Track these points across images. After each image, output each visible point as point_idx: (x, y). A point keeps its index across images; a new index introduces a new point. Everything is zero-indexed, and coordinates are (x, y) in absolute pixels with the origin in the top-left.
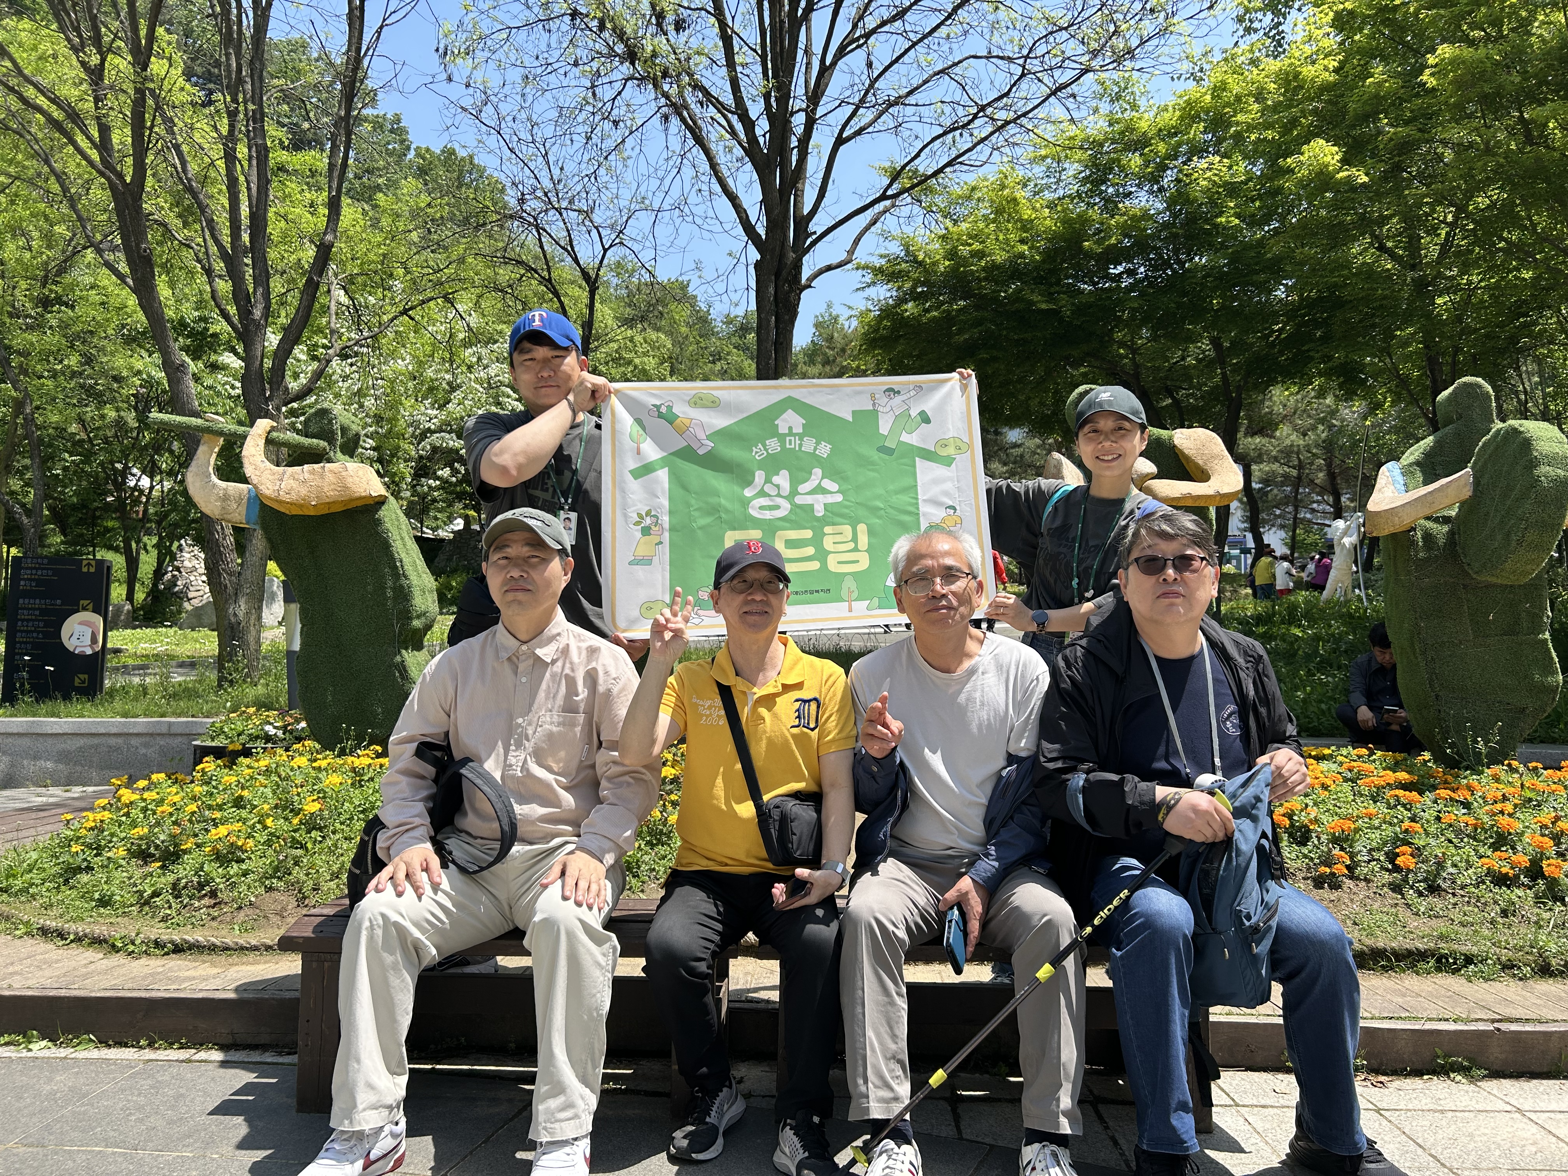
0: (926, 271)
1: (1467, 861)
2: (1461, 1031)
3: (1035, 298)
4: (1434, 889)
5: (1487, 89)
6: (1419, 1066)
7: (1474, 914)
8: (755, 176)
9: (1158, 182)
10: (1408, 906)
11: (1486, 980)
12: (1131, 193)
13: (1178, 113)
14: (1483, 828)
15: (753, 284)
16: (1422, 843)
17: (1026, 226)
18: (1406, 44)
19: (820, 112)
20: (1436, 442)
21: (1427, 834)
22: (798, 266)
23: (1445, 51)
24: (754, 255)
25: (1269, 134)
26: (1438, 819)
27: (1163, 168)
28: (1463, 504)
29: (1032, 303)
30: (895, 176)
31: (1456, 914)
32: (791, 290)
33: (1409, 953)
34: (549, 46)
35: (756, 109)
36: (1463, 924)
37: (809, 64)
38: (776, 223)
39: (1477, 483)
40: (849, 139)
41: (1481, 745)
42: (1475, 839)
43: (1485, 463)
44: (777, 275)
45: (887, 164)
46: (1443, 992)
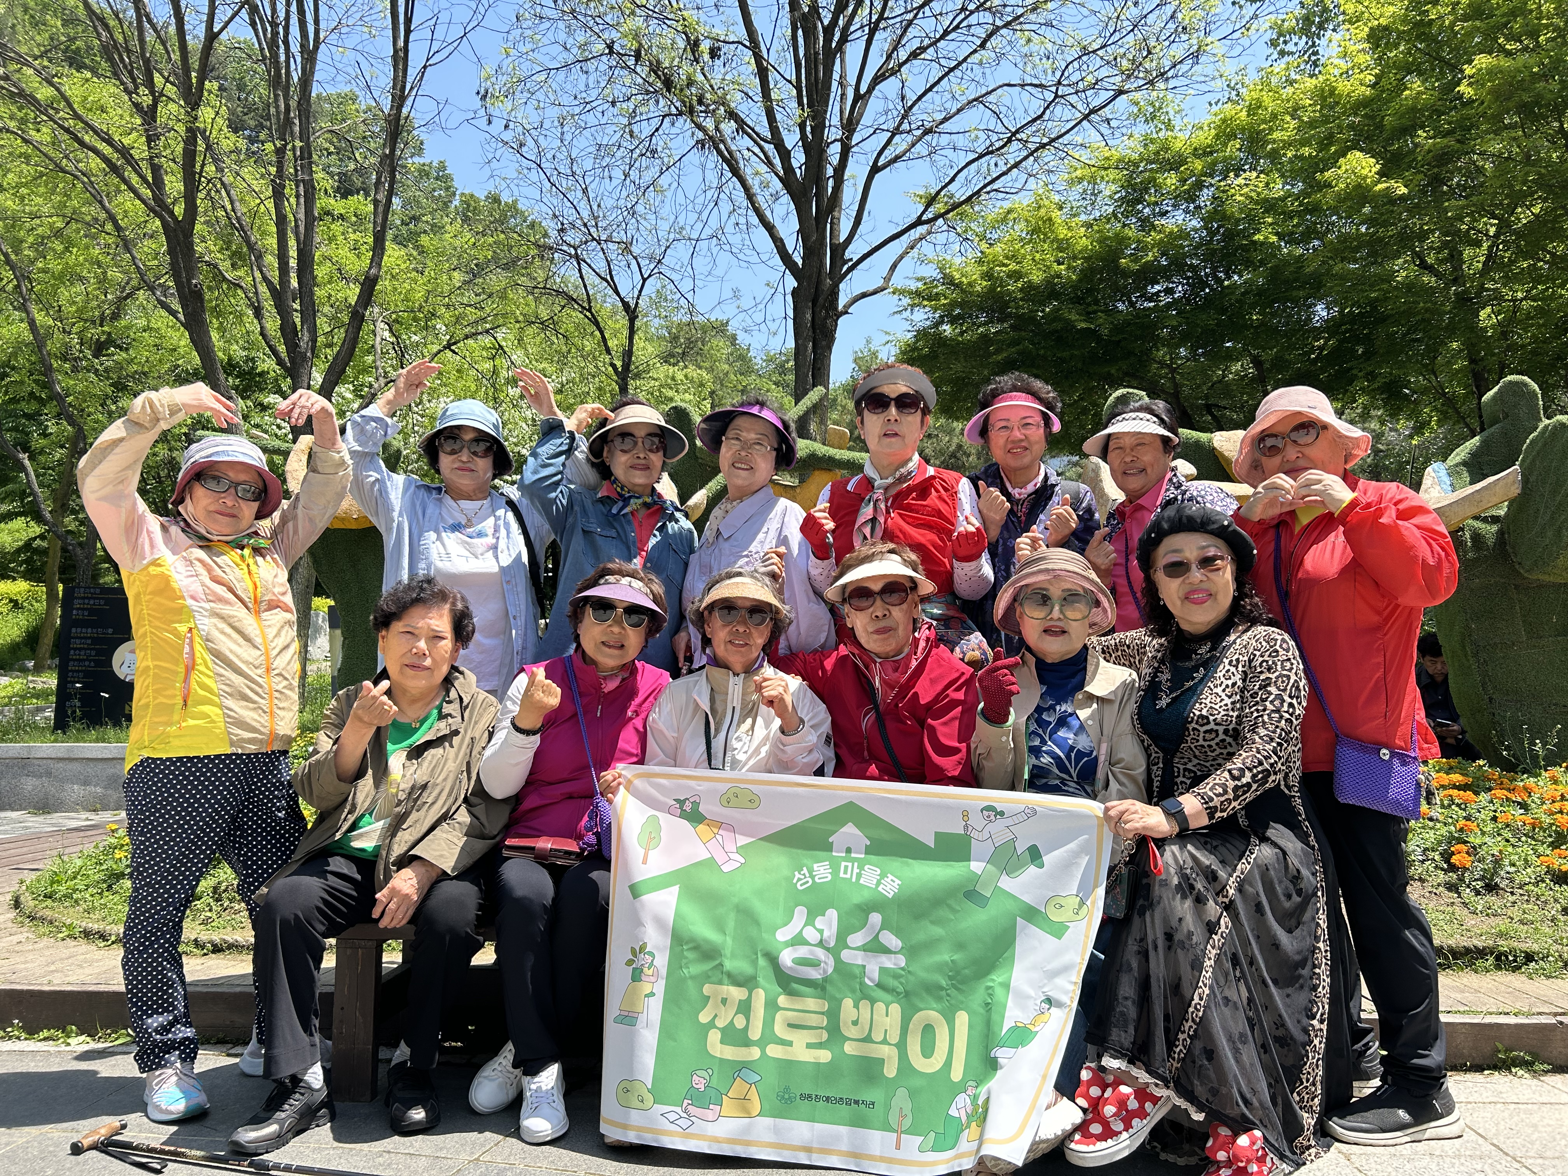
0: (963, 291)
1: (1526, 860)
2: (1522, 1025)
3: (1073, 317)
4: (1491, 888)
5: (1526, 98)
6: (1477, 1061)
7: (1533, 911)
8: (792, 206)
9: (1194, 202)
10: (1465, 904)
11: (1548, 977)
12: (1167, 212)
13: (1213, 132)
14: (1541, 828)
15: (791, 313)
16: (1478, 841)
17: (1062, 245)
18: (1442, 60)
19: (856, 138)
20: (1483, 442)
21: (1483, 833)
22: (834, 293)
23: (1482, 61)
24: (791, 283)
25: (1306, 151)
26: (1494, 819)
27: (1199, 185)
28: (1512, 502)
29: (1068, 322)
30: (931, 201)
31: (1515, 912)
32: (827, 316)
33: (1467, 951)
34: (587, 86)
35: (791, 139)
36: (1521, 922)
37: (843, 95)
38: (812, 251)
39: (1525, 481)
40: (885, 167)
41: (1538, 747)
42: (1533, 838)
43: (1533, 460)
44: (814, 302)
45: (921, 192)
46: (1503, 988)
